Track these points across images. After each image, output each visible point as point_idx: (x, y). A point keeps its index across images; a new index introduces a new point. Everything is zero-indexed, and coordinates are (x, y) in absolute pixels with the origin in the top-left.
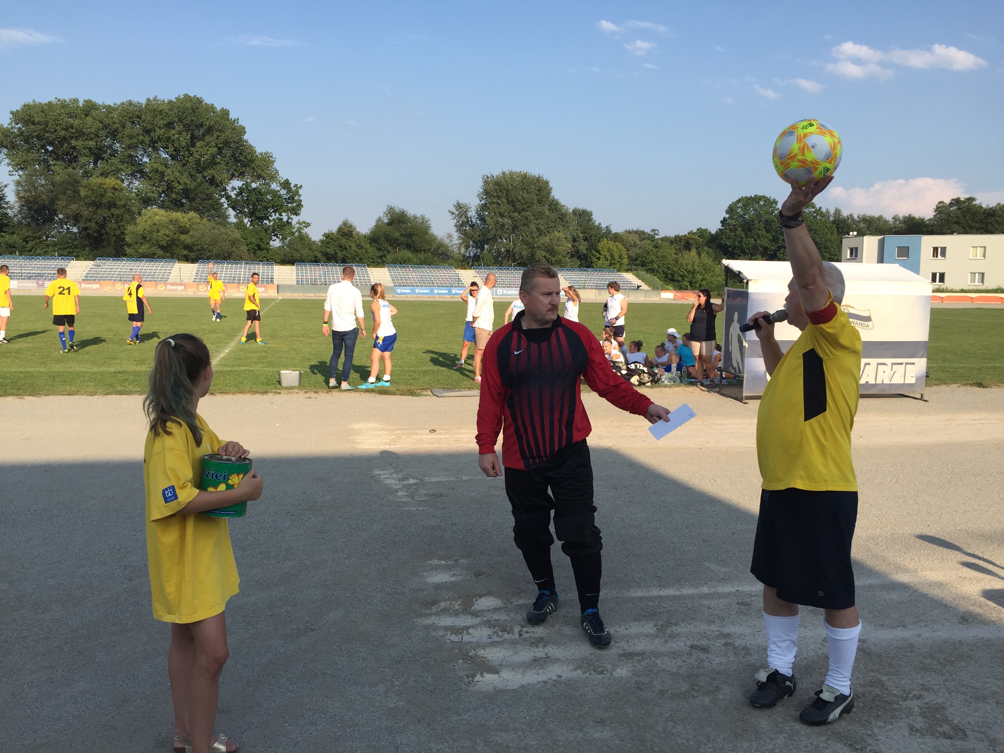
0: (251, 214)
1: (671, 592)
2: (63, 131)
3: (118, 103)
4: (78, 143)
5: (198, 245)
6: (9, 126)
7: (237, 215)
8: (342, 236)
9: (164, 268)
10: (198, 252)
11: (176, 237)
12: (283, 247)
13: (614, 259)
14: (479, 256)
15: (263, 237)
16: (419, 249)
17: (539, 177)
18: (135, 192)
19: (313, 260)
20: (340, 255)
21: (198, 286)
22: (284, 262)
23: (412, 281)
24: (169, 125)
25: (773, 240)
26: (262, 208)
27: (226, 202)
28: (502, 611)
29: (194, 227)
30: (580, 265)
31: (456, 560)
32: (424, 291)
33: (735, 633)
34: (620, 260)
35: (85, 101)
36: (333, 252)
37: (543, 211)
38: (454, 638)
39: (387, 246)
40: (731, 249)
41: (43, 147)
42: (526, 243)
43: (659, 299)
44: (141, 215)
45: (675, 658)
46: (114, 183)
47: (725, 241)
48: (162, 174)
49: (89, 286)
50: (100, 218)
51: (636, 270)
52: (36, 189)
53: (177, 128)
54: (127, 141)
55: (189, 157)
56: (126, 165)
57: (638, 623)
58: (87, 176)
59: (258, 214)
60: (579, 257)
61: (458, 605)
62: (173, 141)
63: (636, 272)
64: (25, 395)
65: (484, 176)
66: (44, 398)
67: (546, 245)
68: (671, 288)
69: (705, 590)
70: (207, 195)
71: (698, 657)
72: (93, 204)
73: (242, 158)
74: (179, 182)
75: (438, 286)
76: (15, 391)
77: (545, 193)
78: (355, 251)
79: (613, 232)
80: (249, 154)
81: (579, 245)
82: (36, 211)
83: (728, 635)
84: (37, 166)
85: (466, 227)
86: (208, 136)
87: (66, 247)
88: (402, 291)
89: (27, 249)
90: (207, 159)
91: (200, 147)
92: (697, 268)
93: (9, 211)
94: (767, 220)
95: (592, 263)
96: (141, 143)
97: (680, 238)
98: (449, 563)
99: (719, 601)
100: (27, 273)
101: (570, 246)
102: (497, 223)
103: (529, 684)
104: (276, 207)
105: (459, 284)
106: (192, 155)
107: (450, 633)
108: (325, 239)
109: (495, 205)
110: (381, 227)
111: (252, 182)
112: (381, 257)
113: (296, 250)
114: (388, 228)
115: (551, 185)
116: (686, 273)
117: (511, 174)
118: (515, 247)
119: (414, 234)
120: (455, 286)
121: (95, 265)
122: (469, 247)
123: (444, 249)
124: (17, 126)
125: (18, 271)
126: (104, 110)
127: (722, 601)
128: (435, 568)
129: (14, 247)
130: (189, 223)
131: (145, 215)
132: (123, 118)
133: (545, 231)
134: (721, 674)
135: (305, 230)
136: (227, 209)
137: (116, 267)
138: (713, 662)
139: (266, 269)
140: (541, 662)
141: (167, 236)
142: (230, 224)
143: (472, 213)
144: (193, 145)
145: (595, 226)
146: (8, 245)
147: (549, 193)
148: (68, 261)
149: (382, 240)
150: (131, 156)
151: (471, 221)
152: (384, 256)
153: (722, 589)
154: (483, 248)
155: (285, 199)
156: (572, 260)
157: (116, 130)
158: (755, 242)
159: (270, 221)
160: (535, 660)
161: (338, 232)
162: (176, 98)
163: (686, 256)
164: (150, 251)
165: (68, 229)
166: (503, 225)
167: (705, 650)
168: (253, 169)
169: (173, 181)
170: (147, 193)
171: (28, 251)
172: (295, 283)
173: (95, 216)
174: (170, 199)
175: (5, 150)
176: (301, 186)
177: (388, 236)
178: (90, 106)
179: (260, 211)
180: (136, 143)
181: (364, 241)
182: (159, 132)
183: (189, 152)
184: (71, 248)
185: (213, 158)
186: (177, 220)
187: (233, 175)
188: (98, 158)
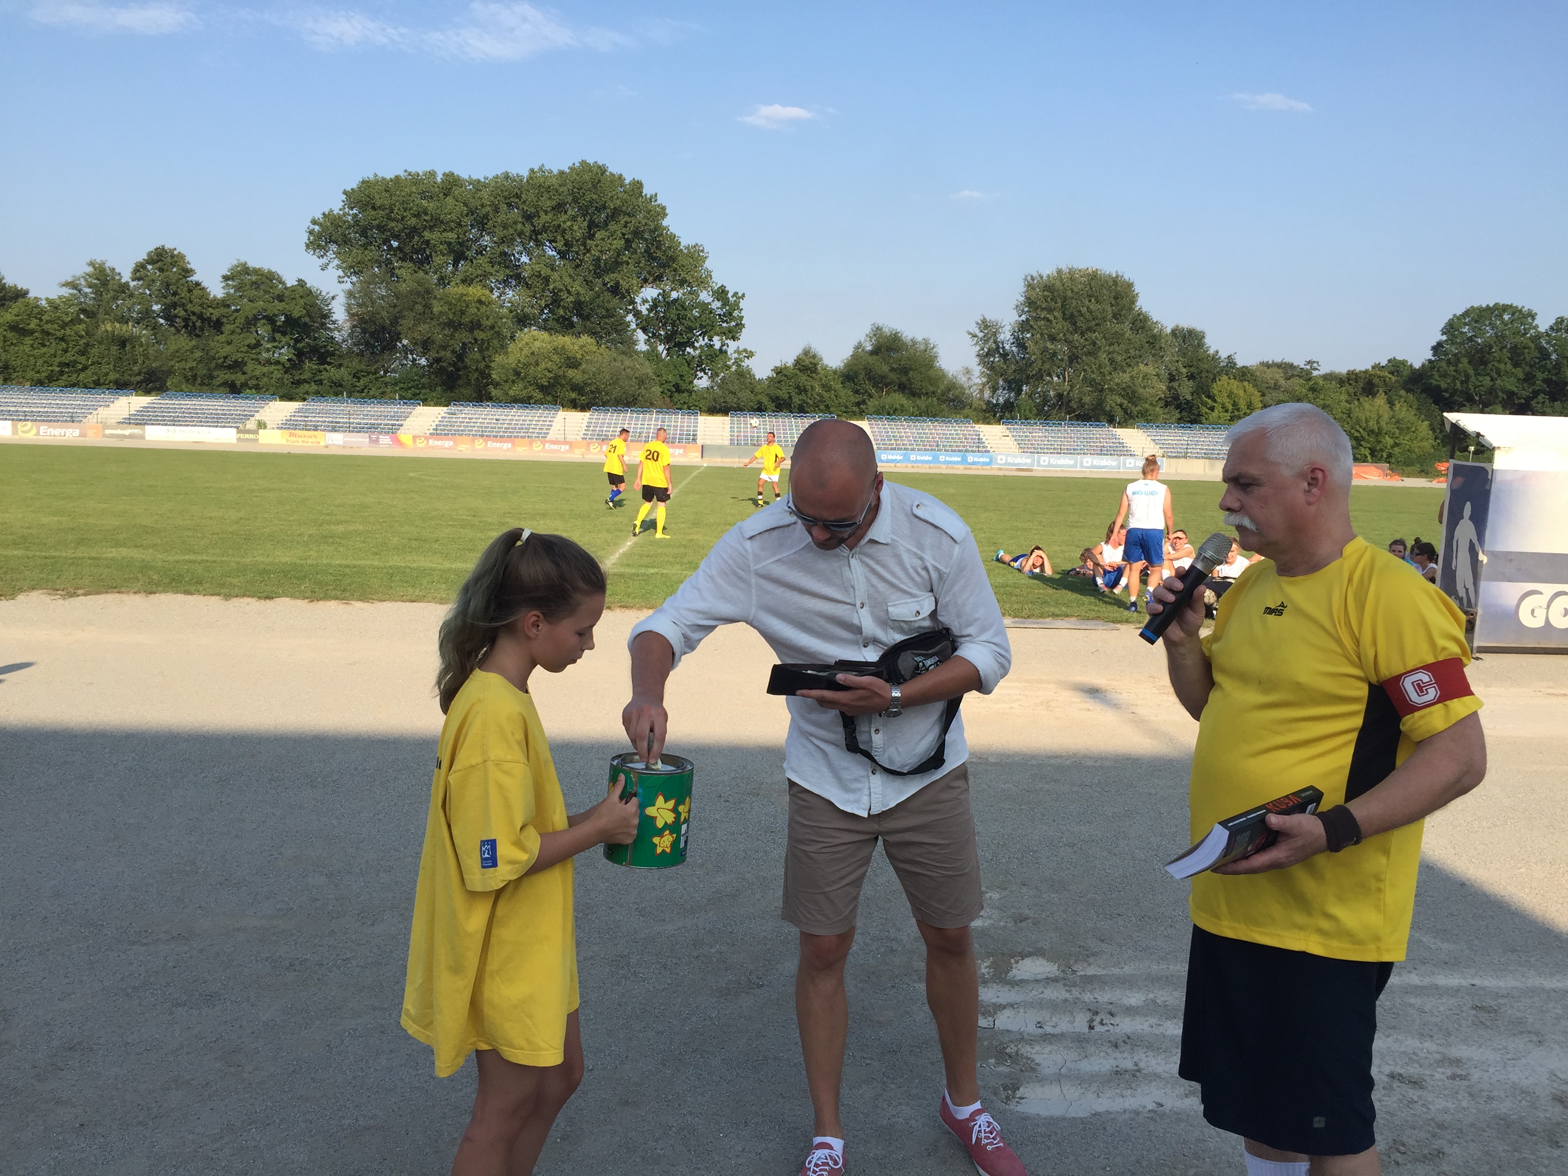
0: (668, 339)
2: (413, 219)
3: (491, 177)
4: (433, 236)
5: (591, 384)
6: (341, 213)
7: (648, 340)
8: (801, 371)
9: (543, 419)
10: (591, 396)
11: (562, 373)
12: (712, 387)
13: (1238, 410)
14: (1013, 403)
15: (685, 373)
16: (918, 391)
17: (1117, 277)
18: (507, 308)
19: (755, 407)
20: (797, 400)
21: (588, 445)
22: (715, 410)
23: (905, 442)
24: (559, 208)
25: (1525, 380)
26: (684, 329)
27: (634, 320)
28: (1061, 984)
29: (588, 358)
30: (1180, 419)
32: (924, 458)
33: (1469, 1059)
35: (444, 174)
36: (786, 396)
37: (1121, 332)
39: (868, 386)
40: (1447, 395)
41: (386, 241)
42: (1092, 383)
44: (514, 340)
46: (479, 294)
47: (1436, 380)
48: (547, 280)
49: (439, 443)
50: (458, 345)
52: (373, 302)
53: (569, 212)
54: (500, 232)
55: (584, 254)
56: (496, 267)
58: (444, 283)
59: (679, 338)
60: (1178, 407)
62: (564, 230)
64: (351, 600)
65: (1026, 276)
66: (379, 605)
67: (1124, 385)
70: (607, 310)
71: (1404, 1096)
72: (450, 324)
73: (659, 254)
74: (569, 292)
75: (945, 450)
76: (338, 593)
77: (1125, 302)
78: (819, 395)
79: (1240, 364)
80: (670, 247)
81: (1179, 386)
82: (372, 334)
83: (1456, 1062)
84: (376, 269)
85: (995, 357)
86: (612, 223)
87: (410, 386)
88: (890, 457)
89: (357, 389)
90: (610, 258)
91: (601, 239)
92: (1384, 426)
93: (336, 334)
94: (1516, 346)
95: (1199, 415)
96: (519, 235)
97: (1356, 375)
99: (1440, 1001)
100: (357, 423)
101: (1164, 388)
102: (1045, 350)
103: (1109, 1113)
104: (705, 327)
105: (979, 447)
106: (589, 251)
108: (775, 375)
109: (1043, 323)
110: (861, 357)
111: (672, 290)
112: (858, 404)
113: (732, 392)
114: (871, 360)
115: (1137, 288)
116: (1365, 434)
117: (1071, 272)
118: (1071, 390)
119: (911, 369)
120: (972, 451)
121: (449, 413)
122: (998, 389)
123: (957, 392)
124: (351, 212)
125: (345, 420)
126: (471, 187)
127: (1444, 1000)
129: (341, 386)
130: (580, 352)
131: (521, 339)
132: (495, 198)
133: (1124, 364)
134: (1446, 1128)
135: (746, 363)
136: (635, 330)
137: (477, 416)
138: (1431, 1107)
139: (686, 420)
140: (1127, 1076)
141: (549, 371)
142: (637, 353)
143: (1006, 336)
144: (592, 237)
145: (1209, 356)
146: (332, 382)
147: (1133, 302)
148: (412, 407)
149: (861, 377)
150: (505, 254)
151: (1003, 348)
152: (864, 402)
153: (1443, 980)
154: (1019, 392)
155: (720, 315)
156: (1167, 410)
157: (486, 217)
158: (1491, 384)
159: (695, 348)
160: (1118, 1073)
161: (795, 365)
162: (570, 167)
163: (1367, 406)
164: (524, 393)
165: (414, 360)
166: (1055, 354)
167: (1416, 1083)
168: (675, 270)
169: (561, 290)
170: (524, 307)
171: (358, 391)
172: (727, 442)
173: (451, 342)
174: (556, 317)
175: (334, 247)
176: (743, 295)
177: (871, 371)
178: (452, 181)
179: (681, 335)
180: (512, 235)
181: (834, 379)
182: (544, 218)
183: (585, 246)
184: (417, 387)
185: (618, 256)
186: (564, 348)
187: (646, 280)
188: (459, 257)
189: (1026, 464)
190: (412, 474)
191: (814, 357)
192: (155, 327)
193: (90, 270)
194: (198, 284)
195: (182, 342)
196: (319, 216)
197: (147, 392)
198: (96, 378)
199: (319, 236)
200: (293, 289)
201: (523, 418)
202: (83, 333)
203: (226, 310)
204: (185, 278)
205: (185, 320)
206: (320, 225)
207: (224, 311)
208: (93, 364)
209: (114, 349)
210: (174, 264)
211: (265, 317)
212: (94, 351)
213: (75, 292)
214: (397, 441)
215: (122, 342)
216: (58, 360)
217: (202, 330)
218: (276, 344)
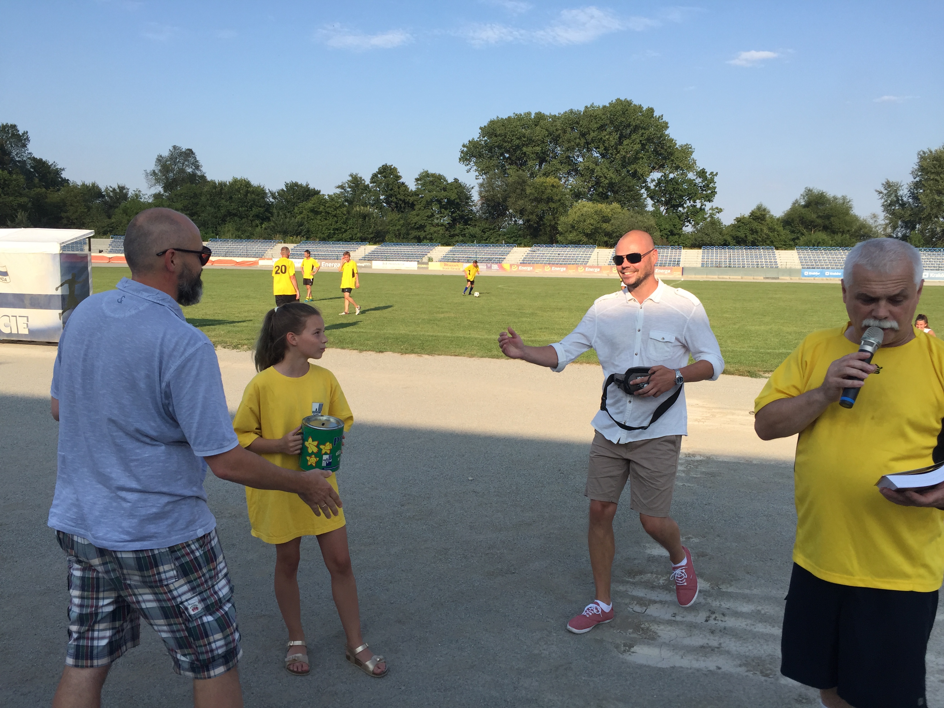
0: (666, 203)
2: (517, 140)
3: (562, 113)
4: (527, 150)
5: (616, 232)
6: (478, 140)
7: (654, 204)
8: (754, 219)
9: (586, 253)
11: (599, 226)
12: (695, 232)
15: (677, 223)
16: (836, 230)
18: (569, 189)
19: (722, 243)
20: (750, 238)
21: (611, 268)
23: (823, 264)
24: (602, 128)
26: (677, 197)
27: (645, 192)
29: (615, 216)
32: (835, 274)
35: (536, 113)
36: (743, 236)
38: (638, 609)
39: (801, 228)
41: (502, 154)
44: (572, 207)
46: (552, 181)
48: (593, 171)
49: (525, 268)
50: (539, 212)
52: (493, 189)
53: (608, 130)
54: (566, 145)
55: (616, 154)
56: (564, 165)
58: (533, 176)
59: (674, 202)
62: (604, 141)
65: (920, 152)
70: (629, 187)
72: (536, 199)
73: (663, 151)
74: (606, 178)
76: (419, 350)
78: (766, 234)
80: (670, 147)
82: (493, 207)
84: (496, 170)
85: (895, 206)
86: (634, 134)
87: (512, 236)
88: (810, 273)
89: (484, 238)
90: (632, 155)
91: (626, 145)
93: (474, 208)
96: (577, 146)
102: (933, 201)
103: (681, 667)
106: (618, 152)
108: (736, 223)
109: (932, 182)
110: (797, 209)
111: (670, 173)
112: (793, 240)
113: (706, 234)
114: (803, 210)
119: (833, 216)
121: (531, 251)
122: (898, 227)
123: (866, 230)
124: (484, 139)
126: (551, 119)
129: (474, 237)
130: (611, 213)
131: (576, 207)
132: (564, 125)
135: (717, 216)
136: (646, 199)
137: (547, 252)
139: (675, 252)
140: (709, 650)
141: (592, 225)
142: (647, 212)
143: (904, 192)
144: (621, 143)
146: (471, 235)
148: (512, 248)
149: (796, 222)
150: (569, 157)
151: (902, 200)
152: (798, 238)
154: (914, 228)
157: (558, 136)
159: (684, 208)
160: (704, 647)
161: (750, 216)
162: (609, 103)
164: (576, 239)
165: (516, 221)
168: (672, 161)
169: (601, 177)
170: (579, 188)
171: (483, 240)
172: (700, 265)
173: (536, 210)
174: (597, 193)
175: (474, 159)
176: (717, 173)
177: (803, 218)
178: (540, 117)
179: (675, 200)
180: (573, 146)
181: (777, 224)
182: (592, 134)
183: (617, 150)
184: (516, 236)
185: (637, 154)
186: (601, 211)
187: (654, 168)
188: (542, 160)
190: (499, 286)
191: (765, 210)
192: (381, 208)
193: (350, 178)
194: (403, 184)
195: (395, 216)
196: (466, 142)
197: (375, 243)
198: (351, 236)
199: (466, 153)
200: (451, 184)
201: (574, 253)
202: (345, 212)
203: (417, 197)
204: (397, 180)
205: (396, 203)
206: (467, 147)
207: (415, 198)
208: (350, 228)
209: (360, 221)
210: (391, 173)
211: (437, 200)
212: (350, 222)
213: (343, 190)
214: (501, 268)
215: (364, 216)
216: (333, 227)
217: (404, 208)
218: (442, 215)
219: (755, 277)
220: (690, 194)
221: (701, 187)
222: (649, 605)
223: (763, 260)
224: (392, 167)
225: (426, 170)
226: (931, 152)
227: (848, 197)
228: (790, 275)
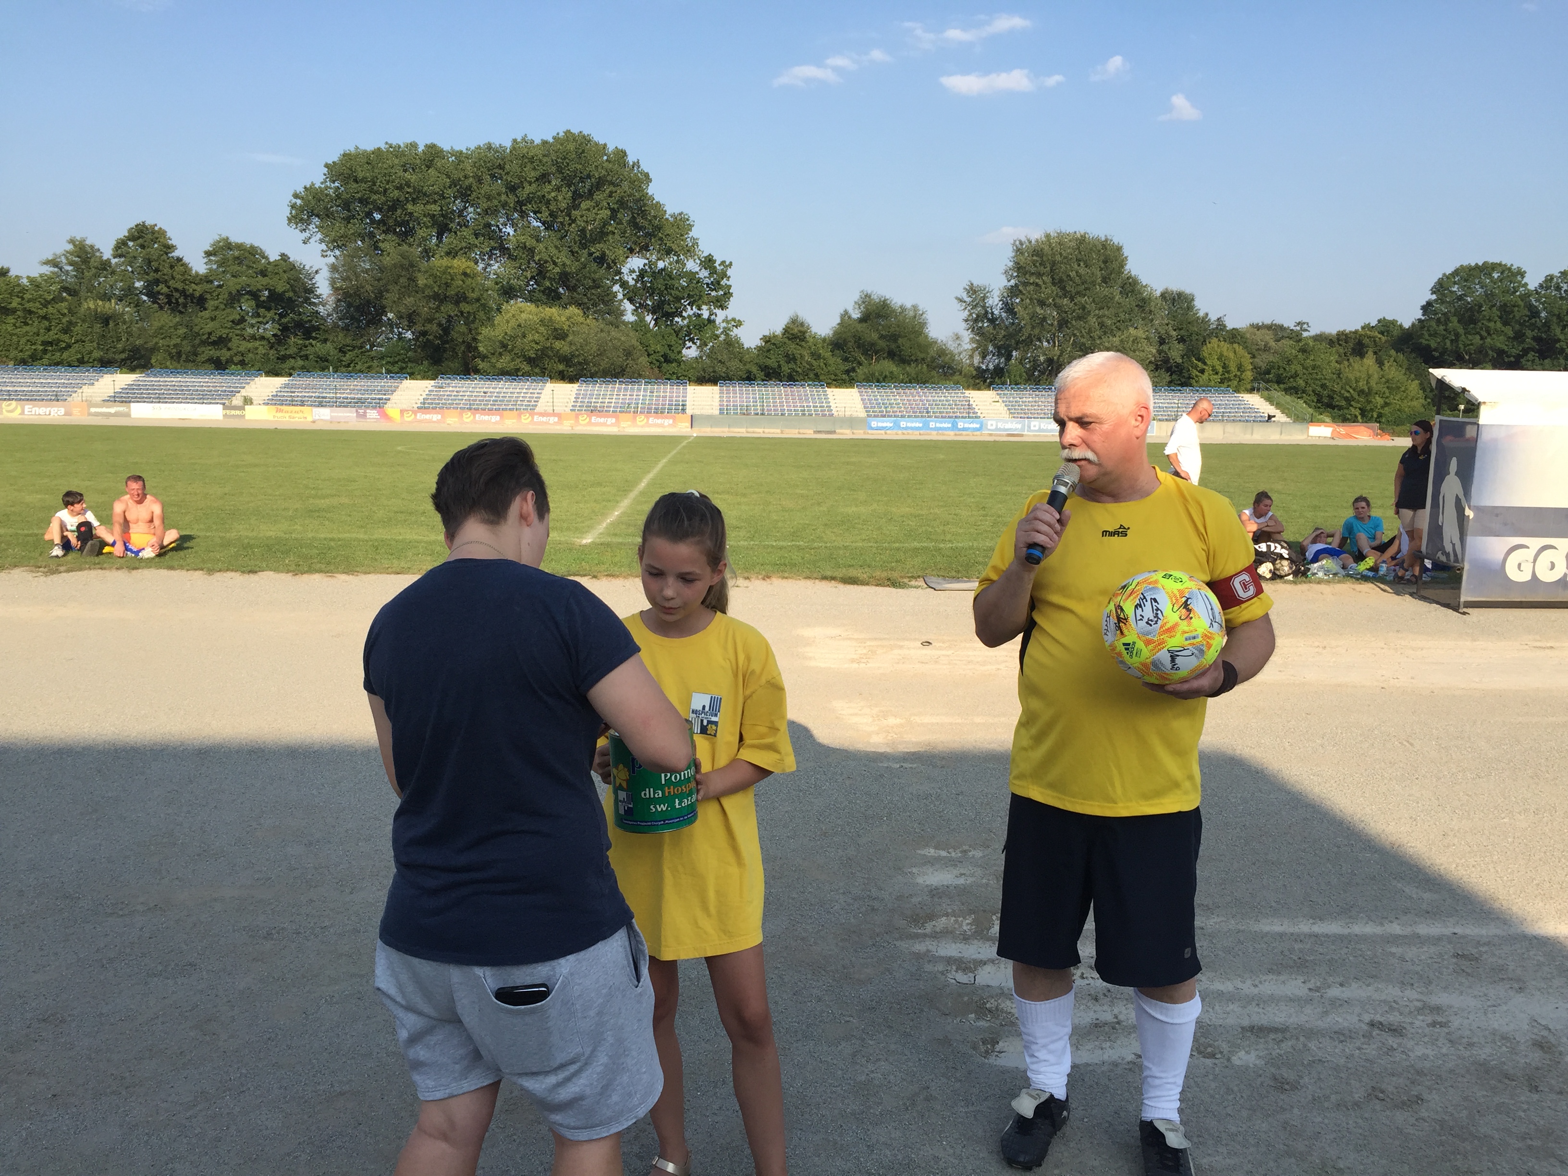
0: (655, 310)
1: (1332, 928)
2: (396, 191)
3: (473, 148)
4: (416, 209)
5: (579, 355)
6: (323, 186)
7: (636, 311)
8: (789, 339)
9: (531, 391)
10: (579, 367)
11: (549, 344)
12: (701, 357)
13: (1228, 372)
14: (1002, 369)
15: (673, 343)
16: (907, 358)
17: (1106, 240)
18: (493, 280)
19: (745, 376)
20: (786, 369)
21: (577, 417)
22: (702, 380)
23: (895, 409)
24: (544, 178)
25: (1515, 339)
26: (671, 299)
27: (621, 290)
29: (575, 329)
30: (1170, 382)
31: (965, 851)
32: (913, 425)
33: (1450, 1007)
34: (1239, 373)
35: (426, 146)
36: (775, 365)
37: (1111, 296)
38: (962, 978)
39: (858, 354)
41: (369, 214)
42: (1082, 347)
43: (1305, 437)
44: (501, 312)
45: (1342, 1042)
46: (464, 266)
47: (1426, 340)
48: (531, 251)
49: (428, 417)
50: (443, 318)
51: (1267, 389)
52: (357, 276)
53: (554, 183)
54: (484, 204)
55: (570, 225)
56: (481, 239)
57: (1275, 977)
58: (428, 256)
59: (666, 308)
60: (1168, 370)
61: (968, 924)
62: (549, 201)
63: (1266, 393)
64: (338, 572)
65: (1015, 241)
66: (363, 577)
68: (1328, 419)
69: (1396, 929)
70: (594, 281)
71: (1383, 1043)
72: (436, 297)
73: (644, 223)
74: (555, 263)
75: (935, 417)
76: (323, 566)
77: (1115, 265)
78: (808, 363)
79: (1230, 326)
80: (655, 217)
81: (1169, 349)
82: (357, 308)
83: (1437, 1009)
84: (360, 243)
85: (983, 322)
86: (598, 193)
87: (396, 360)
88: (880, 425)
89: (344, 363)
90: (596, 228)
91: (587, 209)
92: (1374, 386)
93: (321, 309)
94: (1505, 305)
95: (1190, 378)
96: (503, 206)
97: (1346, 335)
98: (953, 854)
99: (1422, 950)
100: (344, 398)
101: (1154, 351)
102: (1033, 316)
103: (1087, 1065)
105: (969, 413)
106: (574, 221)
107: (954, 968)
108: (763, 344)
109: (1032, 287)
110: (848, 325)
111: (659, 259)
112: (847, 372)
113: (720, 362)
114: (859, 327)
115: (1126, 252)
116: (1355, 395)
117: (1060, 236)
118: (1061, 355)
119: (899, 336)
120: (962, 418)
121: (436, 387)
122: (988, 354)
123: (947, 359)
124: (333, 185)
125: (332, 395)
126: (453, 158)
127: (1425, 949)
128: (932, 862)
129: (327, 361)
130: (567, 323)
131: (508, 312)
132: (478, 169)
133: (1113, 328)
134: (1426, 1075)
135: (735, 332)
136: (622, 301)
137: (464, 389)
138: (1410, 1054)
139: (675, 390)
140: (1106, 1028)
141: (537, 343)
142: (626, 324)
143: (994, 302)
144: (577, 207)
145: (1198, 318)
146: (318, 357)
147: (1122, 265)
148: (399, 381)
149: (849, 345)
150: (489, 225)
151: (992, 313)
152: (853, 370)
153: (1426, 929)
154: (1009, 357)
157: (469, 188)
158: (1481, 342)
159: (684, 318)
160: (1097, 1026)
161: (784, 334)
162: (554, 138)
163: (1356, 366)
164: (512, 366)
165: (400, 333)
166: (1044, 319)
167: (1396, 1031)
168: (661, 239)
169: (546, 262)
170: (510, 279)
171: (345, 366)
172: (717, 412)
173: (437, 315)
174: (542, 288)
175: (316, 220)
176: (731, 264)
177: (860, 339)
178: (433, 154)
179: (669, 304)
180: (496, 206)
181: (823, 347)
182: (528, 189)
183: (570, 217)
184: (403, 361)
185: (604, 226)
186: (551, 319)
187: (631, 250)
188: (442, 229)
189: (1016, 429)
190: (399, 448)
191: (802, 324)
192: (138, 304)
193: (70, 247)
194: (179, 260)
195: (165, 319)
196: (300, 189)
197: (132, 370)
198: (79, 356)
199: (301, 209)
200: (276, 264)
201: (511, 390)
202: (66, 311)
203: (209, 286)
204: (167, 254)
205: (168, 296)
206: (302, 198)
207: (207, 286)
208: (77, 342)
209: (98, 327)
210: (155, 240)
211: (248, 293)
212: (77, 329)
213: (56, 269)
214: (385, 416)
215: (106, 320)
216: (41, 339)
217: (185, 306)
218: (260, 319)
219: (801, 431)
220: (693, 296)
221: (708, 284)
222: (976, 969)
223: (811, 404)
224: (156, 228)
225: (224, 236)
226: (1030, 242)
227: (920, 308)
228: (852, 428)
